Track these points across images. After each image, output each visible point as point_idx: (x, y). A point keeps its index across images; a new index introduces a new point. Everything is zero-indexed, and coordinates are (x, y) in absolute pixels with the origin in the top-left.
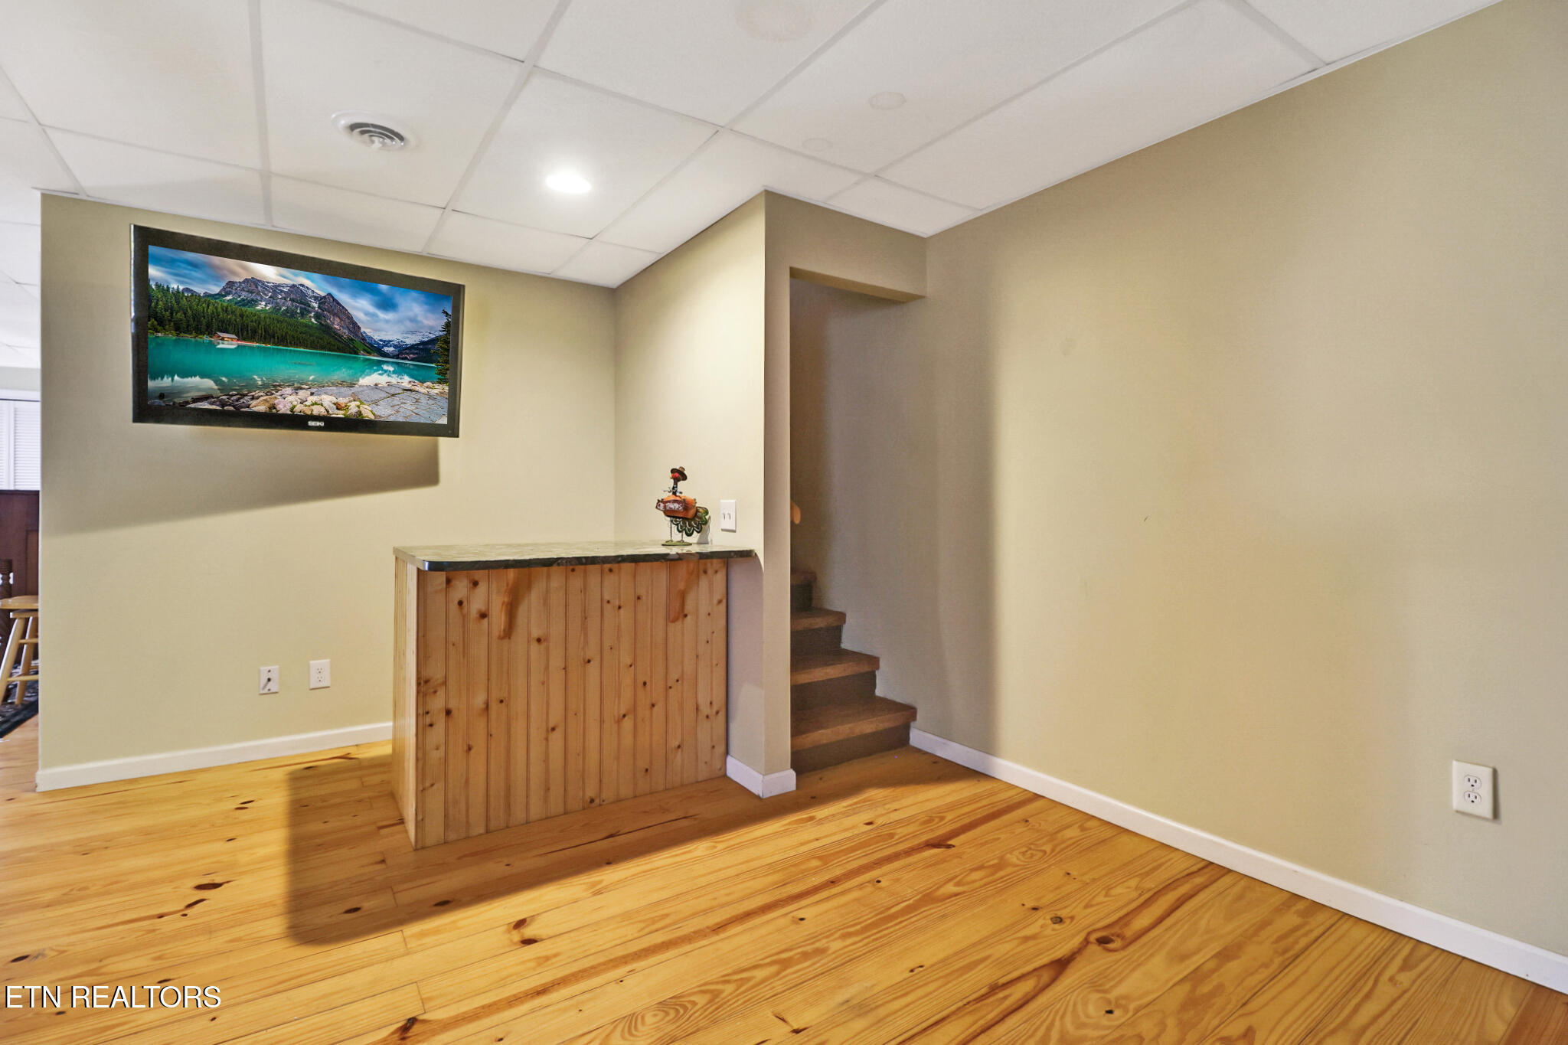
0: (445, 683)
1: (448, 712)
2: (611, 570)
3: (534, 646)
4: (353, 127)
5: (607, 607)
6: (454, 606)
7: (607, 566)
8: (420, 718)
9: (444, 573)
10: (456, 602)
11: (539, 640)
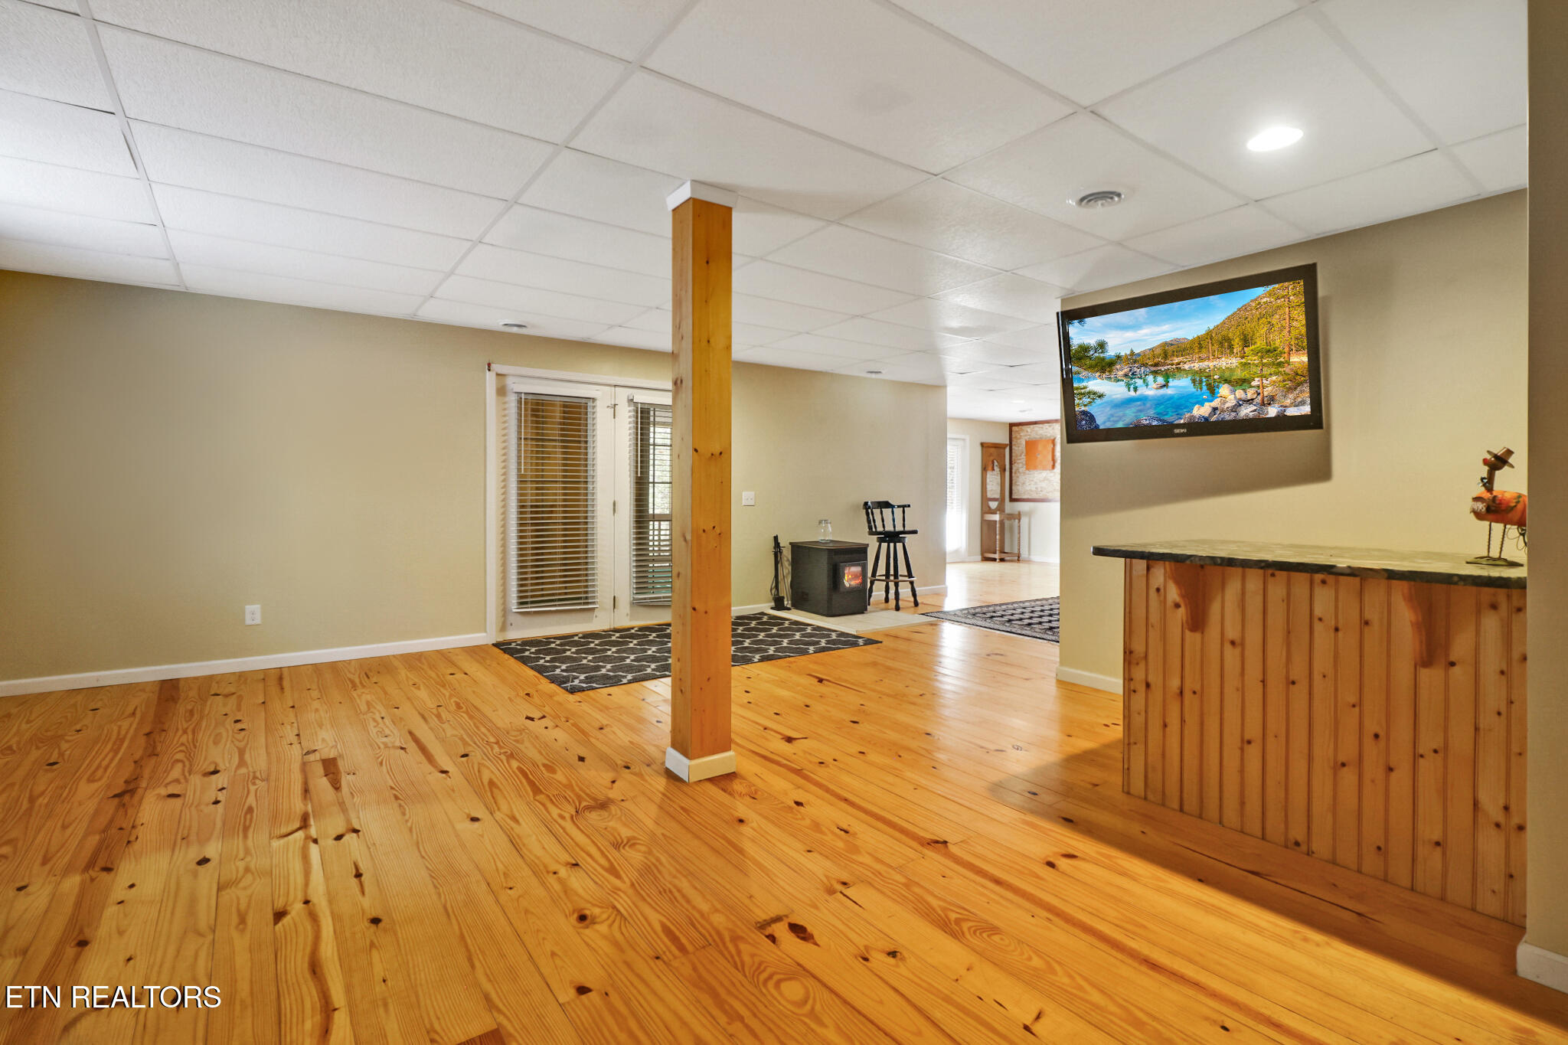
0: (1146, 657)
1: (1148, 685)
2: (1324, 582)
3: (1228, 647)
4: (1082, 200)
5: (1318, 626)
6: (1152, 592)
7: (1318, 577)
8: (1126, 682)
9: (1145, 561)
10: (1154, 590)
11: (1233, 643)
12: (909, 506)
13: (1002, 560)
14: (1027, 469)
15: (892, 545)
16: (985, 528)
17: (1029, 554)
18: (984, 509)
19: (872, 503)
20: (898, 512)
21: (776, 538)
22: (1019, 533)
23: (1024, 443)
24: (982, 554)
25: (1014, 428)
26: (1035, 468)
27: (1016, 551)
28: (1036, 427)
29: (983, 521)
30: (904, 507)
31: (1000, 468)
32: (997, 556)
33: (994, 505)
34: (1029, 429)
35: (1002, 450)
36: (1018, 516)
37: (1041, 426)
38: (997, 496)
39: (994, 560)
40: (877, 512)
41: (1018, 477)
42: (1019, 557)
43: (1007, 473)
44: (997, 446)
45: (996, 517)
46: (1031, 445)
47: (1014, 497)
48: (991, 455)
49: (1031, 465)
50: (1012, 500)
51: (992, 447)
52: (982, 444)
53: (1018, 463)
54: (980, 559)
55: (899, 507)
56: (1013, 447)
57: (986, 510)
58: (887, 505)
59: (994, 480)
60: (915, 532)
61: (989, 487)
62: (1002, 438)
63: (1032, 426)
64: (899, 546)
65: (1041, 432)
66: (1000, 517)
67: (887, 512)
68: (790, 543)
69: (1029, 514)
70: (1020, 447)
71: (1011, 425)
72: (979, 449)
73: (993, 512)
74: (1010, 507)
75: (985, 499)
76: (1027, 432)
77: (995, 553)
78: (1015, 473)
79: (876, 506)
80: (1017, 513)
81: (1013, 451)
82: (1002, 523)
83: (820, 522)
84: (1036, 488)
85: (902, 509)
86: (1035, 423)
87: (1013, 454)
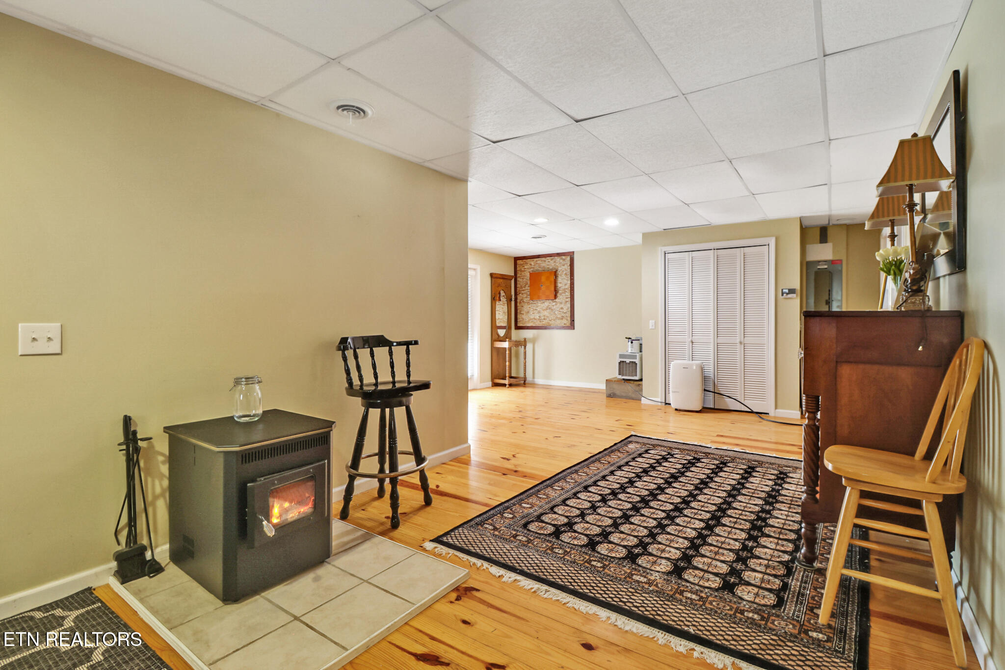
12: (416, 343)
13: (511, 385)
14: (532, 299)
15: (387, 410)
16: (495, 354)
17: (534, 377)
18: (494, 338)
19: (354, 339)
20: (399, 352)
21: (127, 421)
22: (525, 358)
23: (528, 275)
24: (492, 380)
25: (519, 262)
26: (539, 298)
27: (522, 375)
28: (539, 261)
29: (493, 347)
30: (408, 344)
31: (506, 298)
32: (506, 382)
33: (502, 333)
34: (532, 262)
35: (509, 281)
36: (523, 343)
37: (543, 259)
38: (504, 324)
39: (504, 385)
40: (364, 354)
41: (523, 307)
42: (525, 381)
43: (513, 303)
44: (503, 277)
45: (506, 345)
46: (535, 277)
47: (520, 324)
48: (499, 285)
49: (534, 296)
50: (518, 328)
51: (500, 278)
52: (492, 275)
53: (522, 294)
54: (491, 385)
55: (399, 344)
56: (518, 279)
57: (495, 338)
58: (381, 341)
59: (501, 310)
60: (425, 386)
61: (497, 316)
62: (508, 271)
63: (535, 260)
64: (400, 413)
65: (543, 265)
66: (509, 344)
67: (381, 352)
68: (167, 429)
69: (534, 341)
70: (525, 277)
71: (516, 259)
72: (488, 280)
73: (502, 340)
74: (516, 335)
75: (494, 327)
76: (531, 264)
77: (504, 378)
78: (520, 303)
79: (361, 344)
80: (523, 340)
81: (518, 282)
82: (510, 349)
83: (237, 382)
84: (540, 317)
85: (405, 347)
86: (538, 256)
87: (518, 286)
